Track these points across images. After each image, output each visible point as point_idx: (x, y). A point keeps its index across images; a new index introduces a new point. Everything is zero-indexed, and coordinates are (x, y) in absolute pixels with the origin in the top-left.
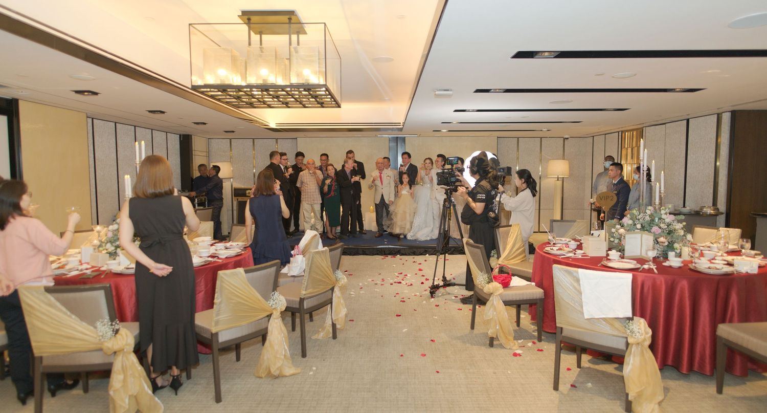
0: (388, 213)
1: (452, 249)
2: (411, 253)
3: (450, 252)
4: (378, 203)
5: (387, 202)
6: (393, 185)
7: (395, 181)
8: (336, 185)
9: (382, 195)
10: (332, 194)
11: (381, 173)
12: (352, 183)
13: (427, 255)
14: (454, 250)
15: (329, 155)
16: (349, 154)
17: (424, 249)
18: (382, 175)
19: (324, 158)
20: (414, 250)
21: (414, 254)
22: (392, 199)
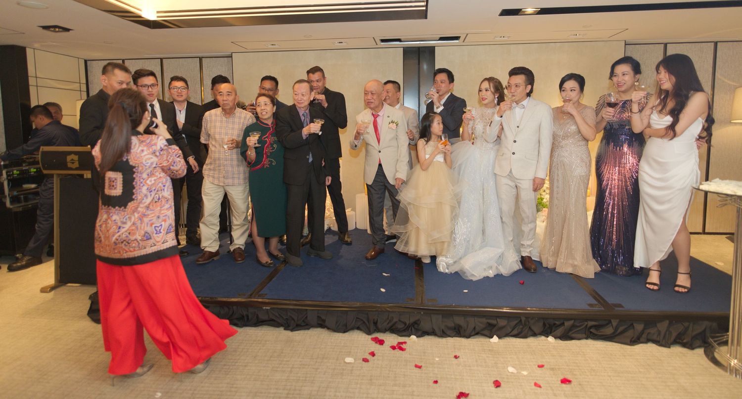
0: (396, 205)
1: (568, 324)
2: (450, 328)
3: (560, 331)
4: (370, 183)
5: (391, 181)
6: (404, 141)
7: (409, 133)
8: (275, 142)
9: (380, 165)
10: (266, 162)
11: (375, 116)
12: (304, 137)
13: (495, 337)
14: (573, 326)
15: (278, 80)
16: (311, 75)
17: (484, 320)
18: (378, 119)
19: (268, 84)
20: (460, 321)
21: (459, 332)
22: (402, 175)
